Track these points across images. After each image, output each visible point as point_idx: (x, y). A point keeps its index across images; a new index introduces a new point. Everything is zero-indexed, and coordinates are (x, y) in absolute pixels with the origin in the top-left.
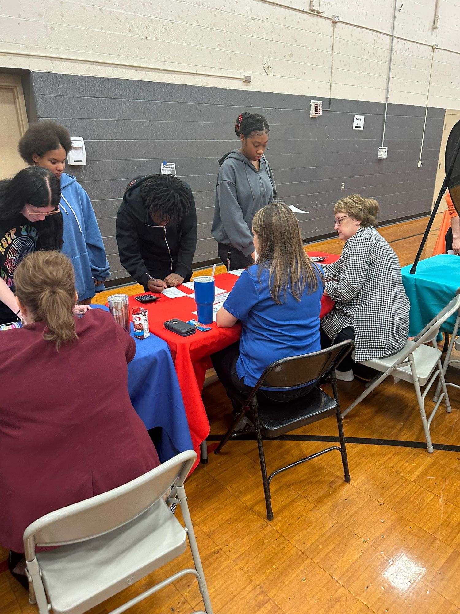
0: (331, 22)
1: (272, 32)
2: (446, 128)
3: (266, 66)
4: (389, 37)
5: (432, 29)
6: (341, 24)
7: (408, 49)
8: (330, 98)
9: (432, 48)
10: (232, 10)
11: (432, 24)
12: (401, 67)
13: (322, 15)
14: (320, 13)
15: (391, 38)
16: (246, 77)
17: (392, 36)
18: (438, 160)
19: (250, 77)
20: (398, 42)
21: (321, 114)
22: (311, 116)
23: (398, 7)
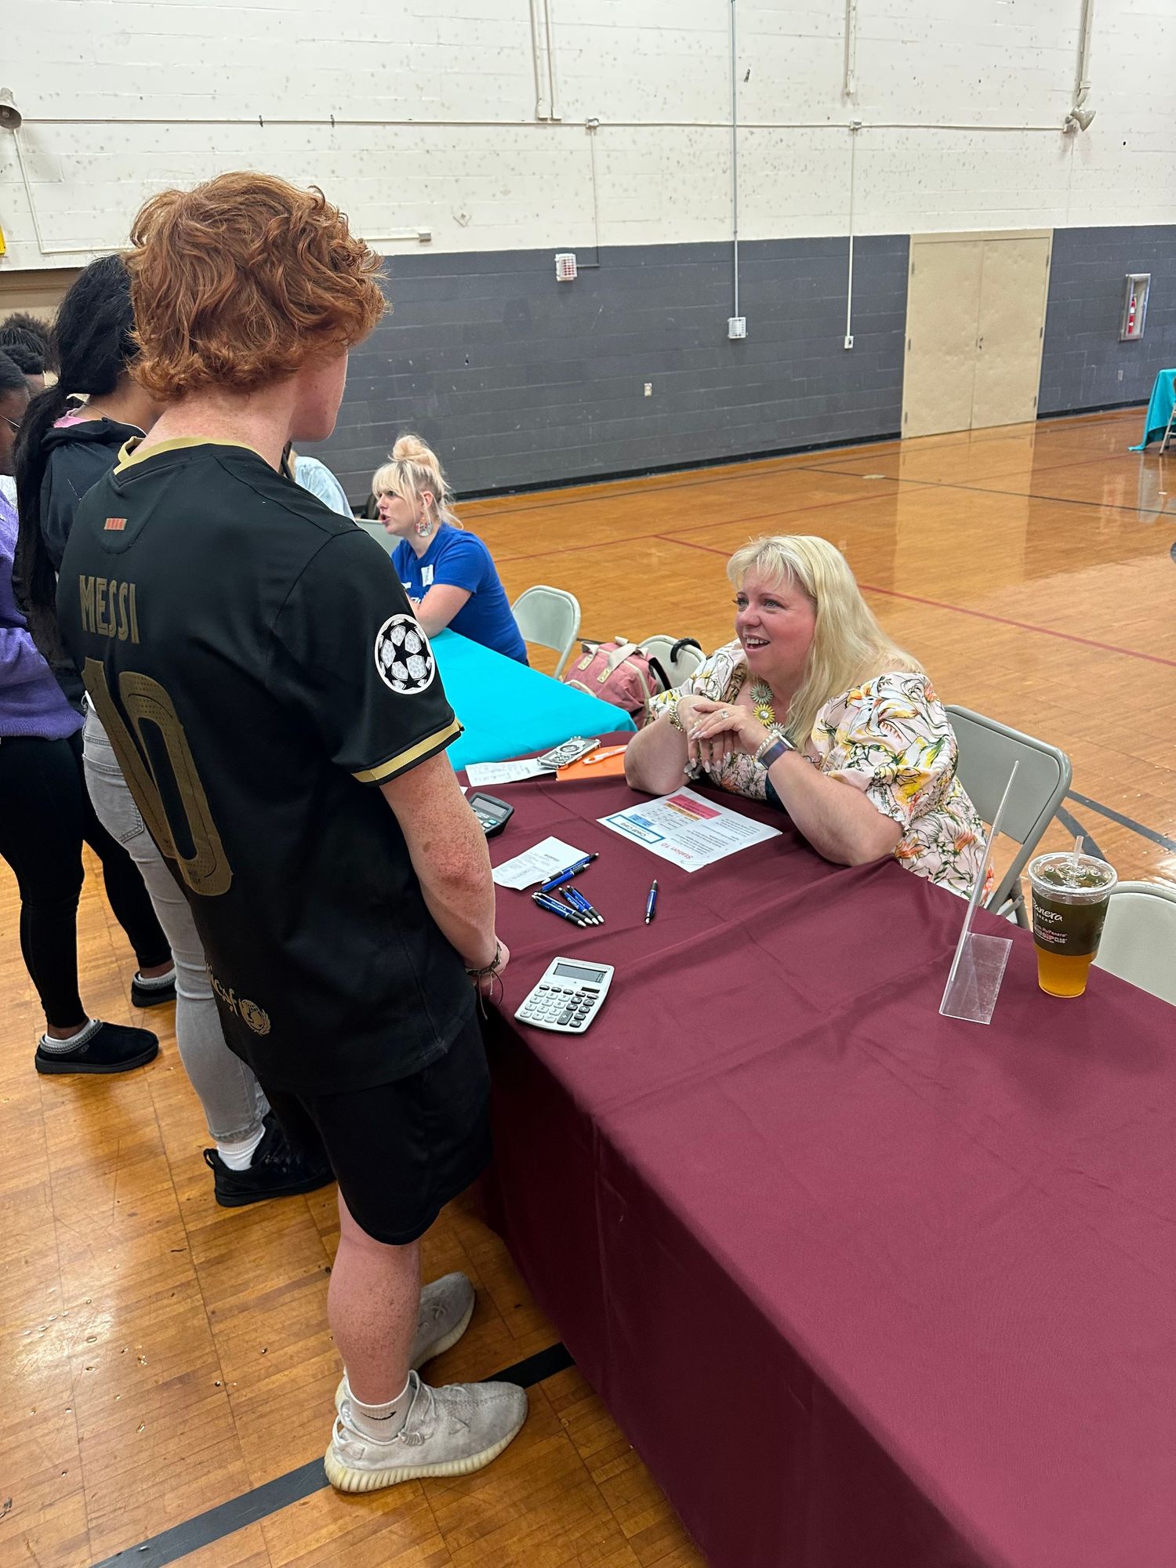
0: (584, 128)
1: (464, 164)
2: (916, 272)
3: (458, 215)
4: (728, 129)
5: (843, 95)
6: (607, 129)
7: (781, 140)
8: (597, 248)
9: (847, 129)
10: (389, 147)
11: (840, 87)
12: (767, 175)
13: (562, 122)
14: (559, 120)
15: (732, 129)
16: (420, 235)
17: (733, 126)
18: (905, 333)
19: (429, 234)
20: (752, 133)
21: (576, 275)
22: (559, 279)
23: (741, 74)
